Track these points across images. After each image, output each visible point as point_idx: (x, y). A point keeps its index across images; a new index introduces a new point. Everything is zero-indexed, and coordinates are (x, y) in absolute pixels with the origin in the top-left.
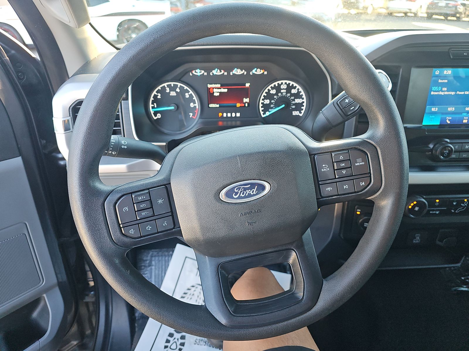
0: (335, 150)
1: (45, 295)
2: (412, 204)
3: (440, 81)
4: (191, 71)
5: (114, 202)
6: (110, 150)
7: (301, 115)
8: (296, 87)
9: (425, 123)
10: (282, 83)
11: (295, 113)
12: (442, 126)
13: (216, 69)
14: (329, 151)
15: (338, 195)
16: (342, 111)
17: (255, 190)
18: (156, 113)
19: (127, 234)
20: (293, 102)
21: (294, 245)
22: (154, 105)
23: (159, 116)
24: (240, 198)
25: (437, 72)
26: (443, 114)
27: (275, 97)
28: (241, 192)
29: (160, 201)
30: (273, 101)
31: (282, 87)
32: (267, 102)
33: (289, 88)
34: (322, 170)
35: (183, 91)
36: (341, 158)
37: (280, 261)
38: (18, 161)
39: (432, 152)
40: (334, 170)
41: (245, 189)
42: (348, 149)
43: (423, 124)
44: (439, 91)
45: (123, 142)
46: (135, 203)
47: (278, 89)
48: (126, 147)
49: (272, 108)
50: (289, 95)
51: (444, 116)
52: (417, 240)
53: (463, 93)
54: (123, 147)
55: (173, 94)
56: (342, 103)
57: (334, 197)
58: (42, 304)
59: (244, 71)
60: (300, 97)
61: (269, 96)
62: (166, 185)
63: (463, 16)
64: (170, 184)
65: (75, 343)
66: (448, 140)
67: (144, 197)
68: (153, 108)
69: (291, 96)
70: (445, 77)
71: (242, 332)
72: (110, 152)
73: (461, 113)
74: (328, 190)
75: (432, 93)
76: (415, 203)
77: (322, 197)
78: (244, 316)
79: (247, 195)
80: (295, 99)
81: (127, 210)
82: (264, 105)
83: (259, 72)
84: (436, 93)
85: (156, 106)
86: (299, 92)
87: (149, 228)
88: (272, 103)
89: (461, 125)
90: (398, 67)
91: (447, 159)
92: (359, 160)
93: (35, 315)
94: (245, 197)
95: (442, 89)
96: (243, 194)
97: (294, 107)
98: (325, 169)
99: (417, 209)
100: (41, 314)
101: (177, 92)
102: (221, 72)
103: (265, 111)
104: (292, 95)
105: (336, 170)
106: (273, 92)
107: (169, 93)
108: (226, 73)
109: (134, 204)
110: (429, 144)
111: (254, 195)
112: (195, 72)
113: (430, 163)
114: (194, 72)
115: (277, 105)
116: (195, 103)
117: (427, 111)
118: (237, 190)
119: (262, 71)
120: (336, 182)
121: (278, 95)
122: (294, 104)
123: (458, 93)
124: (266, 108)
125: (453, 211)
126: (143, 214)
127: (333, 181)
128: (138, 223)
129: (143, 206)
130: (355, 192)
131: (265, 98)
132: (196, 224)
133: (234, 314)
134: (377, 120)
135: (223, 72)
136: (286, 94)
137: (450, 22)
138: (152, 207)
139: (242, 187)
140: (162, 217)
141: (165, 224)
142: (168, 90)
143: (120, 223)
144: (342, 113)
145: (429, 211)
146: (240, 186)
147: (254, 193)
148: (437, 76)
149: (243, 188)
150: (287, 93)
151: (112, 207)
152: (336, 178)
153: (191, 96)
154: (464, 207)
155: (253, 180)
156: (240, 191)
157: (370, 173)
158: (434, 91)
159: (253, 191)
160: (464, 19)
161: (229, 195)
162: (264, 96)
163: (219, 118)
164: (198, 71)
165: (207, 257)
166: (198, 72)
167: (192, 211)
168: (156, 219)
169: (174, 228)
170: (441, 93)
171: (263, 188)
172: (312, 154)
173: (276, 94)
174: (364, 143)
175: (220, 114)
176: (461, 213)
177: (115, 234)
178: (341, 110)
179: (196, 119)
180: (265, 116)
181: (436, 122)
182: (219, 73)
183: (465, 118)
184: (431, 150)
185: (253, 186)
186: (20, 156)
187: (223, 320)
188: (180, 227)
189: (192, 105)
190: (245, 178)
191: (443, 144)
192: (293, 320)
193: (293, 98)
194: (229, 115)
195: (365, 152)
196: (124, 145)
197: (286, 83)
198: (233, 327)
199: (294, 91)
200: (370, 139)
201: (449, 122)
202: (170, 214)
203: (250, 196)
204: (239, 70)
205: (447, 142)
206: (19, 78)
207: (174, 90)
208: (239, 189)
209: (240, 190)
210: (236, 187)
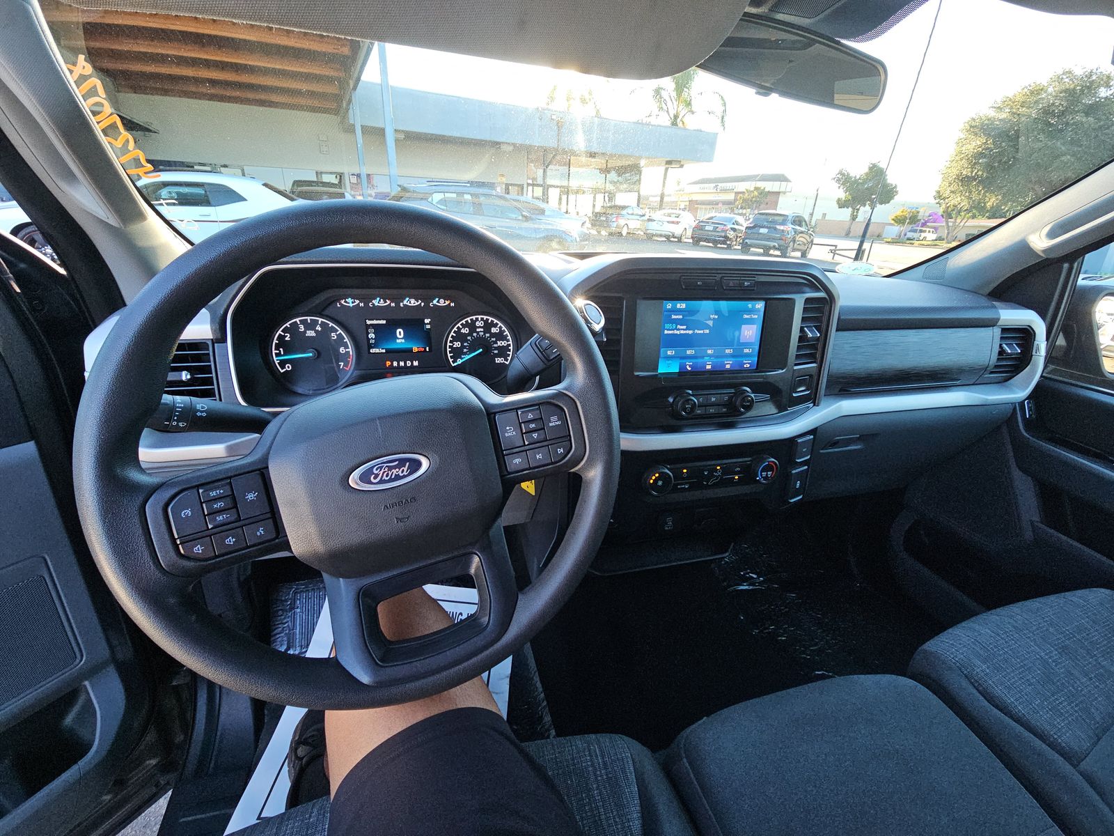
0: (522, 405)
1: (87, 683)
2: (654, 478)
3: (674, 317)
4: (339, 300)
5: (162, 504)
6: (174, 420)
7: (507, 363)
8: (497, 324)
9: (660, 371)
10: (477, 319)
11: (499, 360)
12: (682, 373)
13: (378, 299)
14: (515, 407)
15: (530, 468)
16: (543, 354)
17: (405, 469)
18: (283, 364)
19: (190, 555)
20: (495, 345)
21: (478, 545)
22: (280, 351)
23: (288, 367)
24: (382, 482)
25: (669, 305)
26: (682, 358)
27: (469, 338)
28: (384, 472)
29: (251, 496)
30: (465, 344)
31: (478, 324)
32: (457, 344)
33: (488, 326)
34: (506, 435)
35: (326, 330)
36: (530, 416)
37: (457, 573)
38: (29, 448)
39: (672, 407)
40: (522, 434)
41: (390, 468)
42: (538, 405)
43: (659, 372)
44: (673, 330)
45: (199, 407)
46: (204, 502)
47: (472, 326)
48: (204, 414)
49: (465, 354)
50: (488, 335)
51: (684, 361)
52: (669, 524)
53: (702, 332)
54: (199, 414)
55: (311, 333)
56: (542, 344)
57: (525, 472)
58: (81, 700)
59: (420, 301)
60: (504, 338)
61: (459, 337)
62: (262, 469)
63: (734, 243)
64: (268, 467)
65: (153, 762)
66: (690, 392)
67: (222, 491)
68: (277, 355)
69: (490, 337)
70: (680, 311)
71: (395, 690)
72: (175, 423)
73: (703, 357)
74: (516, 462)
75: (666, 332)
76: (657, 475)
77: (510, 473)
78: (398, 665)
79: (393, 477)
80: (497, 340)
81: (188, 514)
82: (453, 350)
83: (442, 303)
84: (671, 332)
85: (282, 353)
86: (501, 332)
87: (230, 541)
88: (465, 347)
89: (704, 372)
90: (620, 299)
91: (690, 416)
92: (554, 418)
93: (69, 720)
94: (391, 480)
95: (676, 326)
96: (387, 476)
97: (496, 352)
98: (509, 433)
99: (660, 483)
100: (80, 718)
101: (317, 332)
102: (386, 302)
103: (455, 359)
104: (493, 335)
105: (525, 433)
106: (465, 331)
107: (305, 332)
108: (393, 305)
109: (202, 503)
110: (668, 397)
111: (404, 477)
112: (345, 302)
113: (673, 422)
114: (343, 302)
115: (472, 350)
116: (347, 347)
117: (662, 355)
118: (377, 470)
119: (447, 303)
120: (526, 451)
121: (472, 336)
122: (496, 349)
123: (696, 331)
124: (457, 353)
125: (705, 483)
126: (220, 518)
127: (522, 450)
128: (210, 533)
129: (219, 505)
130: (552, 463)
131: (454, 339)
132: (312, 529)
133: (381, 664)
134: (573, 363)
135: (388, 302)
136: (484, 334)
137: (718, 250)
138: (235, 507)
139: (385, 465)
140: (255, 521)
141: (261, 531)
142: (302, 328)
143: (176, 537)
144: (543, 358)
145: (676, 485)
146: (382, 463)
147: (405, 473)
148: (669, 311)
149: (387, 466)
150: (485, 332)
151: (160, 512)
152: (525, 445)
153: (340, 337)
154: (717, 477)
155: (403, 453)
156: (381, 472)
157: (570, 435)
158: (668, 330)
159: (403, 471)
160: (736, 247)
161: (365, 478)
162: (452, 337)
163: (387, 368)
164: (350, 300)
165: (341, 579)
166: (350, 302)
167: (305, 508)
168: (245, 526)
169: (277, 537)
170: (676, 332)
171: (418, 464)
172: (491, 413)
173: (470, 334)
174: (560, 395)
175: (388, 363)
176: (716, 485)
177: (165, 556)
178: (541, 353)
179: (348, 371)
180: (455, 364)
181: (674, 368)
182: (382, 304)
183: (708, 363)
184: (672, 405)
185: (402, 462)
186: (32, 440)
187: (365, 679)
188: (287, 536)
189: (342, 350)
190: (389, 452)
191: (685, 396)
192: (474, 660)
193: (494, 339)
194: (402, 364)
195: (559, 406)
196: (202, 412)
197: (482, 319)
198: (379, 685)
199: (494, 330)
200: (567, 390)
201: (689, 369)
202: (269, 515)
203: (398, 478)
204: (413, 301)
205: (689, 394)
206: (33, 309)
207: (313, 329)
208: (381, 468)
209: (383, 471)
210: (375, 466)
